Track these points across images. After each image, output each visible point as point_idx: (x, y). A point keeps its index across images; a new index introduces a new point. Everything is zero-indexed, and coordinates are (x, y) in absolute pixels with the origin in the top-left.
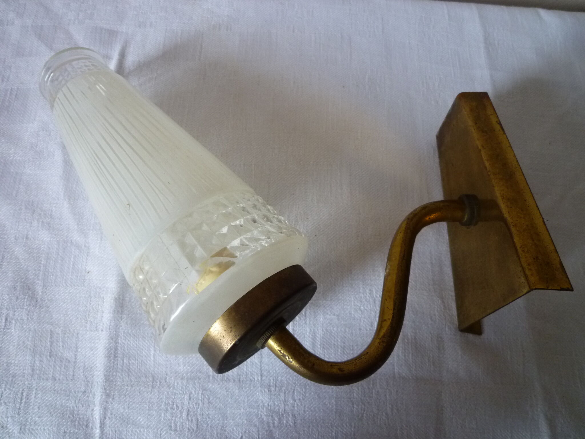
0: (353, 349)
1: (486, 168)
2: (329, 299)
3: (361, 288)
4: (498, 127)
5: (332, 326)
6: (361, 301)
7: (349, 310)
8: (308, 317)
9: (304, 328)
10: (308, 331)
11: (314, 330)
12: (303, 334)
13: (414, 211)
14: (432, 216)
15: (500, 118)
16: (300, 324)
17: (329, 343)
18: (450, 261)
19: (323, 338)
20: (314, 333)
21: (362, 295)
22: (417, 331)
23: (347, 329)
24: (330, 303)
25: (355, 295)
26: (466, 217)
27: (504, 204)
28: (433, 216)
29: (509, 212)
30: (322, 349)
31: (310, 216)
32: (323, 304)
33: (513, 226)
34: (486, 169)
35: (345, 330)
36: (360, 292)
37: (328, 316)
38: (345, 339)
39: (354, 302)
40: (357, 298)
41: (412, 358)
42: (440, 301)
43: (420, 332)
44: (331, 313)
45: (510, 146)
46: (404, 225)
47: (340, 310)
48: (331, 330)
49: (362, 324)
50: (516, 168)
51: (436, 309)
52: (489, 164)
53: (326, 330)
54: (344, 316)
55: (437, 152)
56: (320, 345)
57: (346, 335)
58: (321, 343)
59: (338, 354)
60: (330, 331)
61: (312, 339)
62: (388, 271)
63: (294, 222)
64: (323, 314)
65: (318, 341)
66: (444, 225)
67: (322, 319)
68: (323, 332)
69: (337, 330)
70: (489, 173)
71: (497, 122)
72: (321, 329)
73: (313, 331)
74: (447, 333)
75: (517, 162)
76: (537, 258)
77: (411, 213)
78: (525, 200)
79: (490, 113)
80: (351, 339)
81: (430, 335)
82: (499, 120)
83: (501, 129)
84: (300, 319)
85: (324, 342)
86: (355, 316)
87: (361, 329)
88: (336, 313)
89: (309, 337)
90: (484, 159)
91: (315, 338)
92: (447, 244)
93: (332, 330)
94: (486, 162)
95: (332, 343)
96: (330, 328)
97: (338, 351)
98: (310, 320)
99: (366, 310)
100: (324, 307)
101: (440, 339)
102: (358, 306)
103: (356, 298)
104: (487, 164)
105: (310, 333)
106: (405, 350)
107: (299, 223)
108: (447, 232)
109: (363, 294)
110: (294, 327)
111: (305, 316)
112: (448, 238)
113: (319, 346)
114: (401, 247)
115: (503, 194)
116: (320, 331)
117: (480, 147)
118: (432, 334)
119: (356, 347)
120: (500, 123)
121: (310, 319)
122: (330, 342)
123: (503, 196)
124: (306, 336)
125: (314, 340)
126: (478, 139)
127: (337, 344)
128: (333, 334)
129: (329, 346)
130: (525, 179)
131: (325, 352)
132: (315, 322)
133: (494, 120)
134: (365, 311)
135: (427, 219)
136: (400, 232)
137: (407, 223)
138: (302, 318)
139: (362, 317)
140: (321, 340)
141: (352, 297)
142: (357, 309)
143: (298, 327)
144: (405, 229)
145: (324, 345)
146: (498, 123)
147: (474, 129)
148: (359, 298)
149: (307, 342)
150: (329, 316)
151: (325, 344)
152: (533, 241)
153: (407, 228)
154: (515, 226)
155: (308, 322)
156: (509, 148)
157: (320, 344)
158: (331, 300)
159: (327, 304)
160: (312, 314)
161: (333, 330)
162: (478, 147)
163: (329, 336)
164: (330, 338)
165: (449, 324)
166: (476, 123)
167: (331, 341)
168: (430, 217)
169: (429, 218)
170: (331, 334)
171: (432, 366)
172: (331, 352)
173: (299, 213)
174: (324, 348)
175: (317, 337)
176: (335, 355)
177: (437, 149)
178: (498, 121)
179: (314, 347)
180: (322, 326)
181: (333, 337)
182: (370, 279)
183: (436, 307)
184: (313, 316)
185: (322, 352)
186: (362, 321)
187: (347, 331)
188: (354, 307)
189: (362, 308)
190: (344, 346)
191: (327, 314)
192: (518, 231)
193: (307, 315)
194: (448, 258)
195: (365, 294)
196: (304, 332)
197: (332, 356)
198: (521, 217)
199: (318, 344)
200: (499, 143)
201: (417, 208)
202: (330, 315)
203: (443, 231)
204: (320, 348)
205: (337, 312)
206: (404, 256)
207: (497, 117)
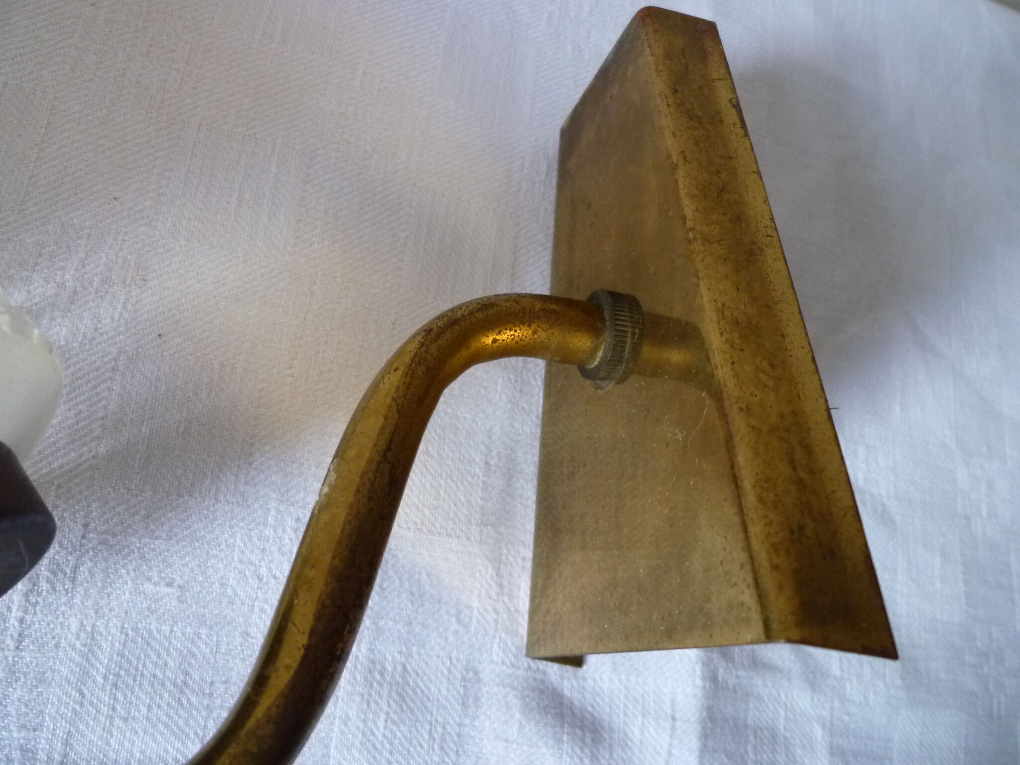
0: (211, 694)
1: (684, 219)
2: (164, 535)
3: (273, 512)
4: (731, 116)
5: (158, 619)
6: (263, 550)
7: (221, 573)
8: (82, 585)
9: (61, 619)
10: (74, 628)
11: (94, 626)
12: (54, 638)
13: (452, 310)
14: (504, 337)
15: (739, 92)
16: (51, 604)
17: (137, 670)
18: (537, 463)
19: (121, 655)
20: (93, 638)
21: (269, 532)
22: (415, 649)
23: (204, 632)
24: (163, 547)
25: (250, 530)
26: (600, 354)
27: (722, 334)
28: (506, 336)
29: (733, 363)
30: (108, 688)
31: (154, 274)
32: (139, 549)
33: (741, 409)
34: (684, 223)
35: (198, 635)
36: (265, 525)
37: (148, 587)
38: (193, 662)
39: (243, 552)
40: (255, 540)
41: (385, 727)
42: (490, 570)
43: (422, 651)
44: (162, 579)
45: (758, 173)
46: (413, 347)
47: (192, 570)
48: (149, 631)
49: (254, 616)
50: (768, 236)
51: (476, 592)
52: (694, 208)
53: (135, 629)
54: (200, 592)
55: (555, 174)
56: (105, 678)
57: (198, 648)
58: (108, 669)
59: (159, 706)
60: (146, 635)
61: (82, 655)
62: (326, 490)
63: (95, 284)
64: (133, 580)
65: (101, 663)
66: (538, 366)
67: (127, 595)
68: (123, 636)
69: (172, 631)
70: (691, 235)
71: (730, 100)
72: (119, 624)
73: (89, 628)
74: (495, 658)
75: (772, 219)
76: (801, 528)
77: (442, 316)
78: (783, 336)
79: (715, 76)
80: (212, 660)
81: (448, 663)
82: (737, 98)
83: (738, 122)
84: (54, 589)
85: (120, 668)
86: (236, 594)
87: (248, 634)
88: (179, 581)
89: (73, 648)
90: (683, 192)
91: (91, 651)
92: (537, 417)
93: (155, 632)
94: (686, 201)
95: (145, 672)
96: (150, 624)
97: (161, 697)
98: (86, 595)
99: (275, 577)
100: (142, 557)
101: (471, 674)
102: (251, 563)
103: (250, 538)
104: (689, 209)
105: (78, 637)
106: (368, 703)
107: (115, 288)
108: (542, 387)
109: (275, 531)
110: (26, 611)
111: (73, 580)
112: (541, 402)
113: (100, 679)
114: (386, 418)
115: (723, 304)
116: (113, 630)
117: (675, 157)
118: (454, 661)
119: (222, 688)
120: (737, 107)
121: (86, 591)
122: (140, 668)
123: (723, 312)
124: (63, 643)
125: (88, 660)
126: (674, 134)
127: (164, 675)
128: (154, 643)
129: (135, 681)
130: (789, 273)
131: (115, 699)
132: (103, 603)
133: (724, 96)
134: (273, 581)
135: (488, 340)
136: (394, 367)
137: (422, 345)
138: (59, 586)
139: (257, 597)
140: (110, 660)
141: (239, 535)
142: (247, 573)
143: (40, 616)
144: (412, 360)
145: (118, 675)
146: (734, 106)
147: (668, 106)
148: (259, 540)
149: (61, 663)
150: (152, 587)
151: (123, 673)
152: (794, 469)
153: (418, 359)
154: (747, 410)
155: (77, 600)
156: (754, 177)
157: (104, 671)
158: (170, 538)
159: (153, 550)
160: (99, 576)
161: (159, 631)
162: (669, 156)
163: (142, 649)
164: (143, 656)
165: (503, 635)
166: (676, 91)
167: (144, 665)
168: (498, 337)
169: (495, 341)
170: (148, 644)
171: (438, 752)
172: (138, 698)
173: (120, 261)
174: (115, 685)
175: (100, 647)
176: (149, 708)
177: (556, 166)
178: (734, 101)
179: (84, 683)
180: (123, 615)
181: (152, 654)
182: (305, 490)
183: (478, 584)
184: (99, 584)
185: (107, 699)
186: (257, 610)
187: (203, 636)
188: (239, 566)
189: (263, 571)
190: (185, 683)
191: (149, 579)
192: (754, 428)
193: (80, 578)
194: (533, 455)
195: (280, 531)
196: (58, 631)
197: (139, 712)
198: (765, 386)
199: (98, 670)
200: (731, 158)
201: (463, 304)
202: (155, 584)
203: (533, 382)
204: (103, 684)
205: (181, 577)
206: (389, 448)
207: (733, 90)
